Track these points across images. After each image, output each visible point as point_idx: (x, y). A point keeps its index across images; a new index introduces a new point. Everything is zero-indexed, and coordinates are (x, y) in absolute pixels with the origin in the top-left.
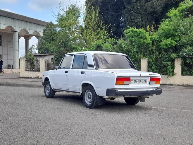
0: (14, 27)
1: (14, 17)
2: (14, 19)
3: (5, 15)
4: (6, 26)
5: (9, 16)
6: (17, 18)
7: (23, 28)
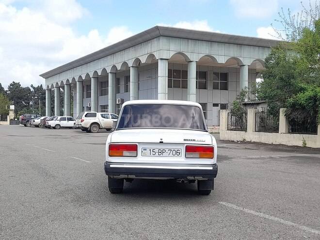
0: (240, 58)
1: (240, 42)
2: (241, 45)
3: (226, 40)
4: (227, 58)
5: (232, 41)
6: (245, 43)
7: (257, 58)
